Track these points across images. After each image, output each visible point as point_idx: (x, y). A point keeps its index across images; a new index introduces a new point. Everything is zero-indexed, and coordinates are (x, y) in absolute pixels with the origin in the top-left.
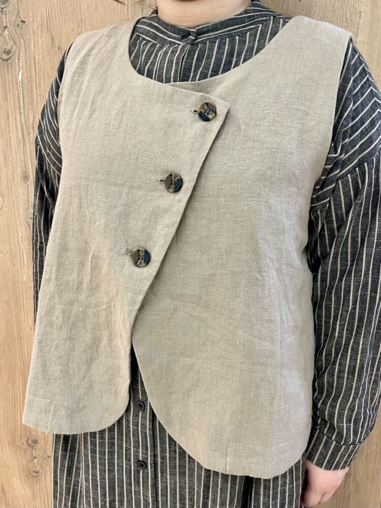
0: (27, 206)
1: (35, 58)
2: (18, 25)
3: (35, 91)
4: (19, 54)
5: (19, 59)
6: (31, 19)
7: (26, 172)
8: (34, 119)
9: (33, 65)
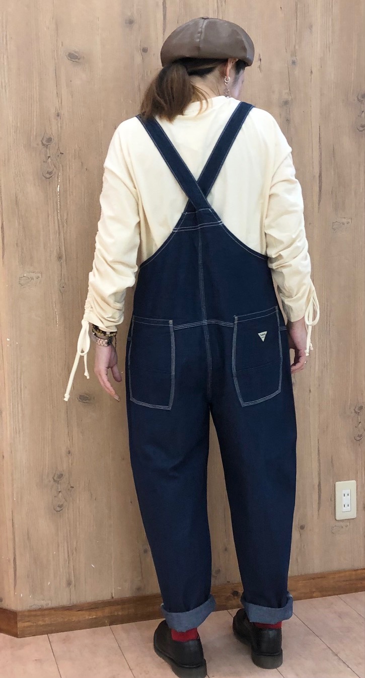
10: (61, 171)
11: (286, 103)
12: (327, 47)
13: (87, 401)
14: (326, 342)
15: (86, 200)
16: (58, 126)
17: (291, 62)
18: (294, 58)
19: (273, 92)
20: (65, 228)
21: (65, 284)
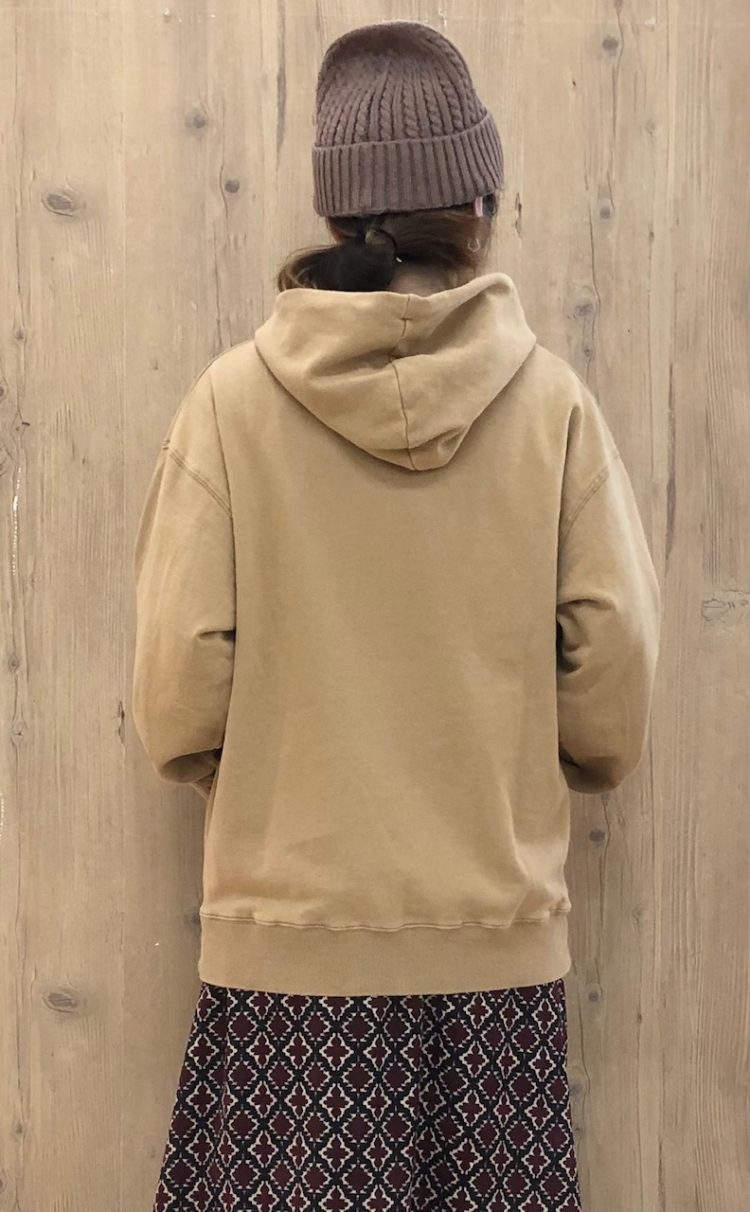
0: (12, 713)
1: (42, 476)
2: (17, 429)
3: (39, 526)
4: (16, 470)
5: (14, 478)
6: (39, 420)
7: (14, 654)
8: (34, 569)
9: (39, 486)
10: (24, 463)
11: (584, 309)
12: (692, 175)
13: (68, 1008)
14: (685, 894)
15: (80, 532)
16: (19, 360)
17: (598, 213)
18: (607, 202)
19: (552, 284)
20: (28, 594)
21: (25, 723)
